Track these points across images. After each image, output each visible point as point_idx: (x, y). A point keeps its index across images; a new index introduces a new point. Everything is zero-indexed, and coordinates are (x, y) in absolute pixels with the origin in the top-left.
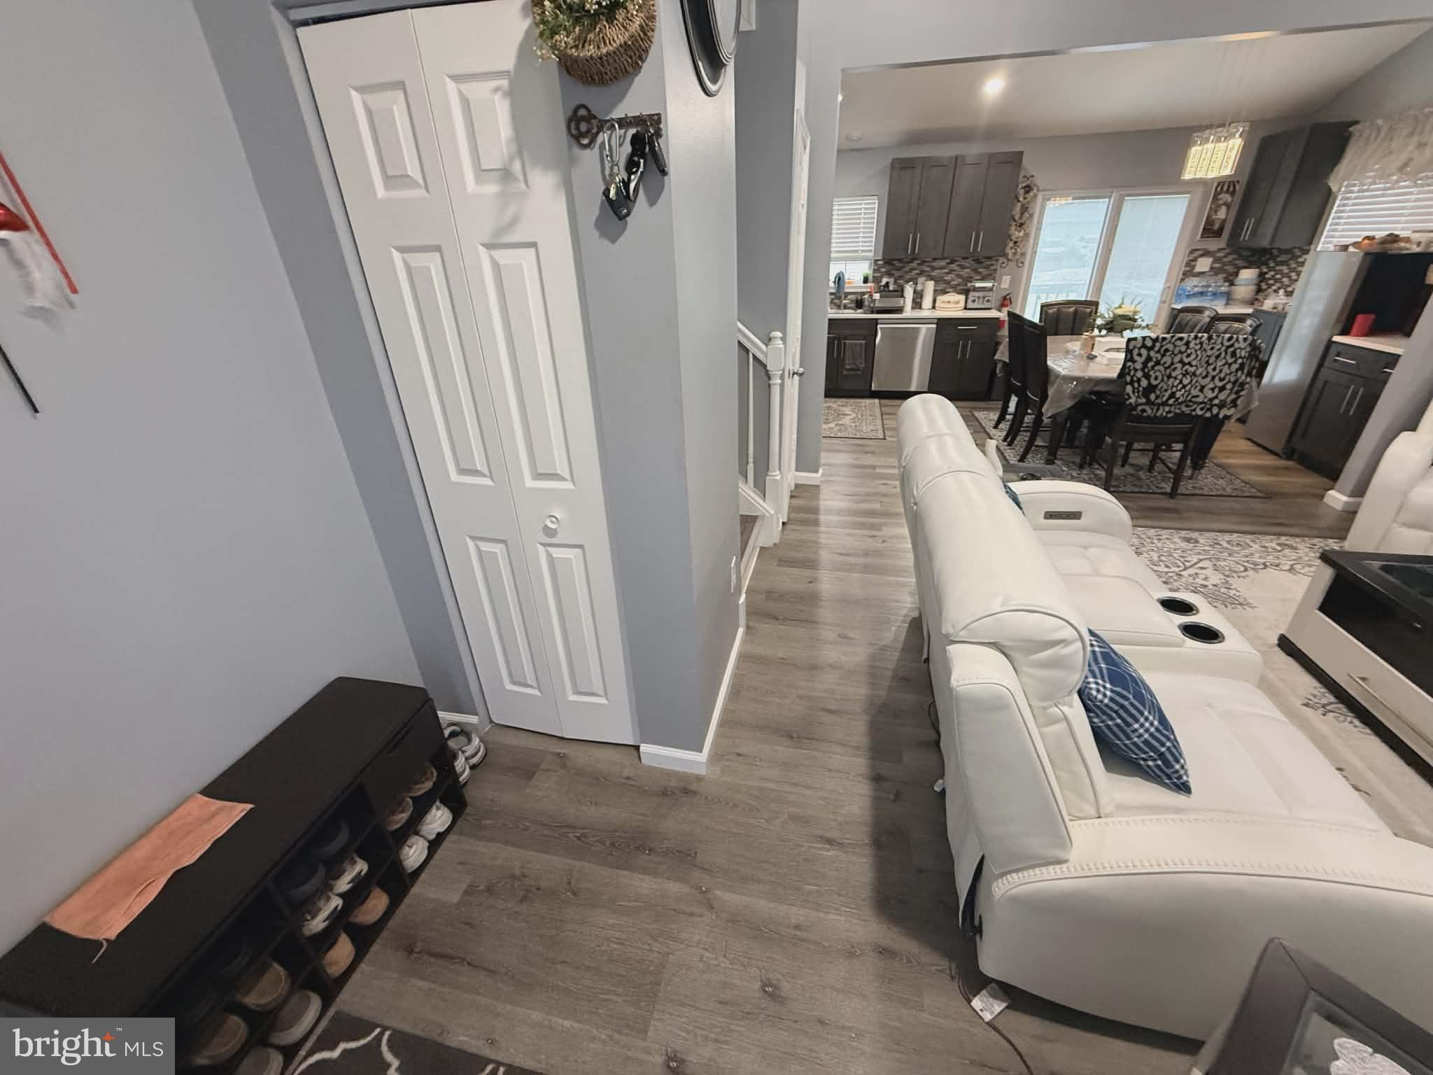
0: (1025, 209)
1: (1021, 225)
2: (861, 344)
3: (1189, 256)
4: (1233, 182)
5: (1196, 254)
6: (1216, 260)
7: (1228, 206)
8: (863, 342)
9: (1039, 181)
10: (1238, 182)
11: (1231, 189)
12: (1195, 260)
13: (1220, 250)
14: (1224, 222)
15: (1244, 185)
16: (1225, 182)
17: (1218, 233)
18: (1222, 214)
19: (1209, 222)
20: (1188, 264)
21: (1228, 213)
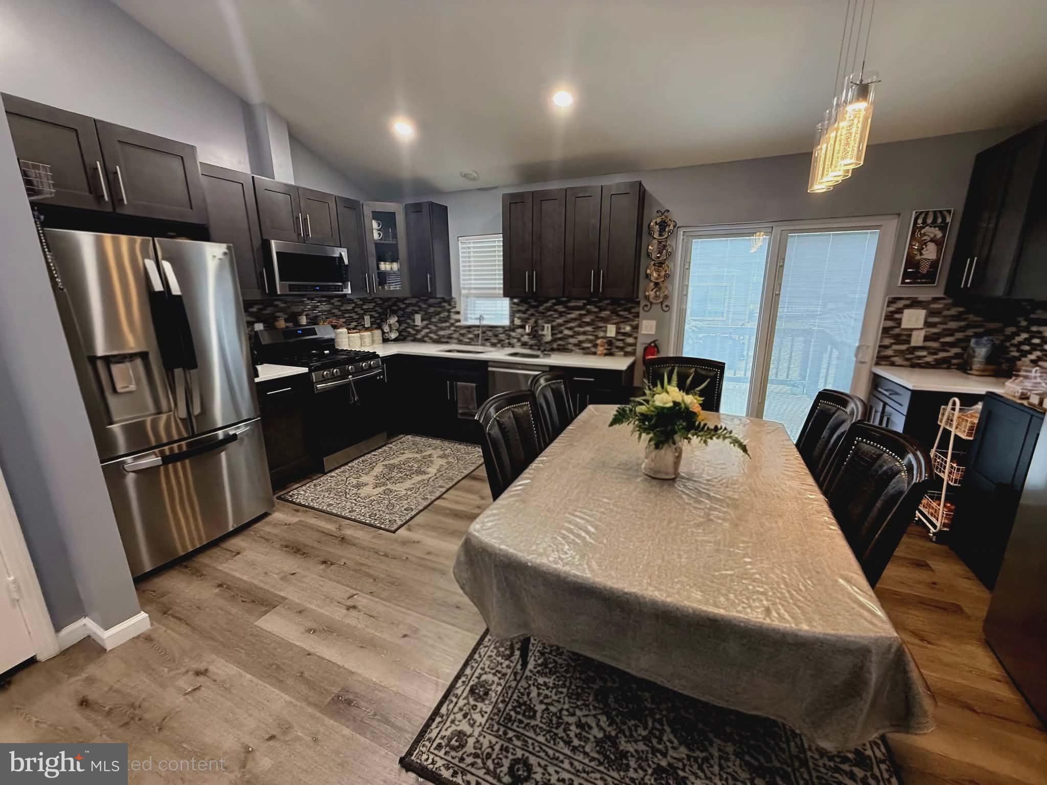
0: (662, 247)
1: (661, 264)
2: (472, 387)
3: (888, 306)
4: (941, 212)
5: (900, 304)
6: (931, 313)
7: (939, 243)
8: (474, 385)
9: (678, 214)
10: (949, 212)
11: (940, 220)
12: (900, 311)
13: (935, 300)
14: (934, 264)
15: (959, 217)
16: (927, 213)
17: (930, 277)
18: (930, 253)
19: (911, 262)
20: (889, 317)
21: (939, 252)
